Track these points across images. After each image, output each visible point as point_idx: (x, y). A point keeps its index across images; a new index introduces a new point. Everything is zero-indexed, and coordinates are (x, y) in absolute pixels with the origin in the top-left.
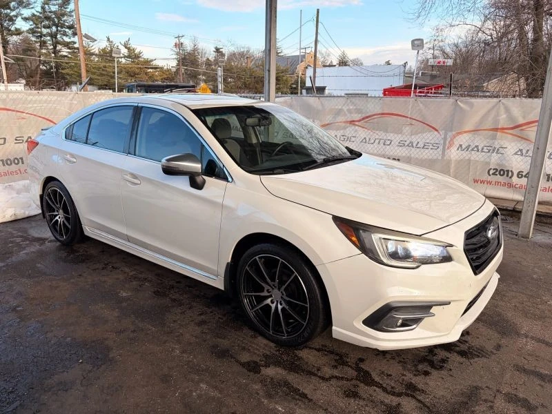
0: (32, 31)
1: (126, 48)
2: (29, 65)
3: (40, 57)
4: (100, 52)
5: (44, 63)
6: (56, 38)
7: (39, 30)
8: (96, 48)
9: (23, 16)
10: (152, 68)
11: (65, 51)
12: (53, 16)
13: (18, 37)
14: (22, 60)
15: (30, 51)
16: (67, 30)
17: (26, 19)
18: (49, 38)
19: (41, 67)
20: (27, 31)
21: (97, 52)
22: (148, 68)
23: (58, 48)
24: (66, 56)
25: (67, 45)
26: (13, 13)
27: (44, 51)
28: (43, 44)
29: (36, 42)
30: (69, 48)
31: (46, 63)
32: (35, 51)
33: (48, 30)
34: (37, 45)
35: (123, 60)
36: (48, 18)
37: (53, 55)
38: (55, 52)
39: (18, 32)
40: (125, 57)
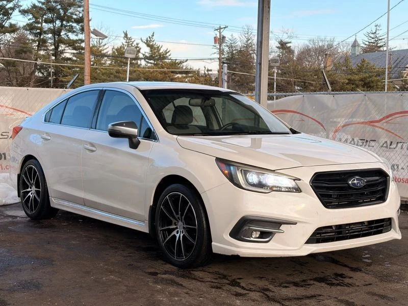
0: (30, 27)
1: (148, 46)
2: (22, 72)
3: (36, 60)
4: (114, 52)
5: (42, 68)
6: (59, 35)
7: (40, 25)
8: (109, 47)
9: (21, 8)
10: (181, 73)
11: (69, 53)
12: (59, 7)
13: (12, 34)
14: (13, 64)
15: (25, 52)
16: (74, 25)
17: (24, 12)
18: (50, 35)
19: (36, 74)
20: (25, 28)
21: (110, 52)
22: (177, 73)
23: (60, 49)
24: (70, 59)
25: (72, 44)
26: (10, 5)
27: (42, 53)
28: (42, 43)
29: (34, 41)
30: (75, 49)
32: (31, 52)
33: (51, 26)
34: (35, 45)
35: (143, 63)
36: (51, 10)
37: (54, 58)
38: (57, 53)
39: (13, 29)
40: (146, 58)
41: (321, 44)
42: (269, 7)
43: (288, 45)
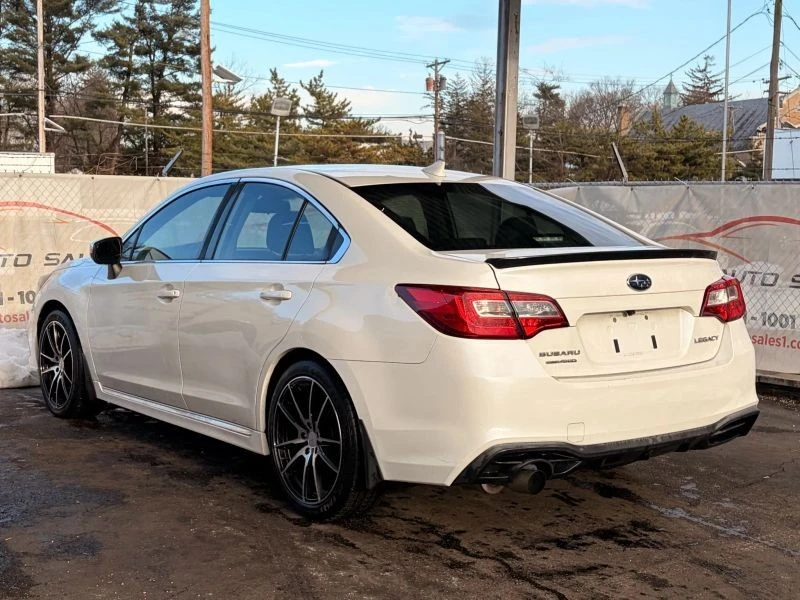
0: (111, 62)
1: (313, 93)
2: (97, 139)
3: (121, 119)
4: (254, 105)
5: (130, 133)
6: (161, 76)
7: (127, 59)
8: (245, 96)
9: (96, 30)
10: (369, 140)
11: (176, 106)
12: (160, 27)
13: (81, 75)
14: (83, 126)
15: (103, 105)
16: (187, 58)
17: (100, 37)
18: (145, 76)
19: (122, 142)
20: (101, 63)
21: (248, 105)
22: (361, 141)
23: (162, 99)
24: (178, 117)
25: (182, 91)
26: (77, 24)
27: (131, 106)
28: (132, 90)
29: (117, 86)
30: (187, 99)
31: (134, 134)
32: (112, 105)
33: (146, 59)
34: (119, 94)
35: (304, 123)
36: (147, 32)
37: (151, 115)
38: (156, 106)
39: (82, 65)
40: (309, 115)
41: (610, 90)
42: (518, 32)
43: (555, 91)
